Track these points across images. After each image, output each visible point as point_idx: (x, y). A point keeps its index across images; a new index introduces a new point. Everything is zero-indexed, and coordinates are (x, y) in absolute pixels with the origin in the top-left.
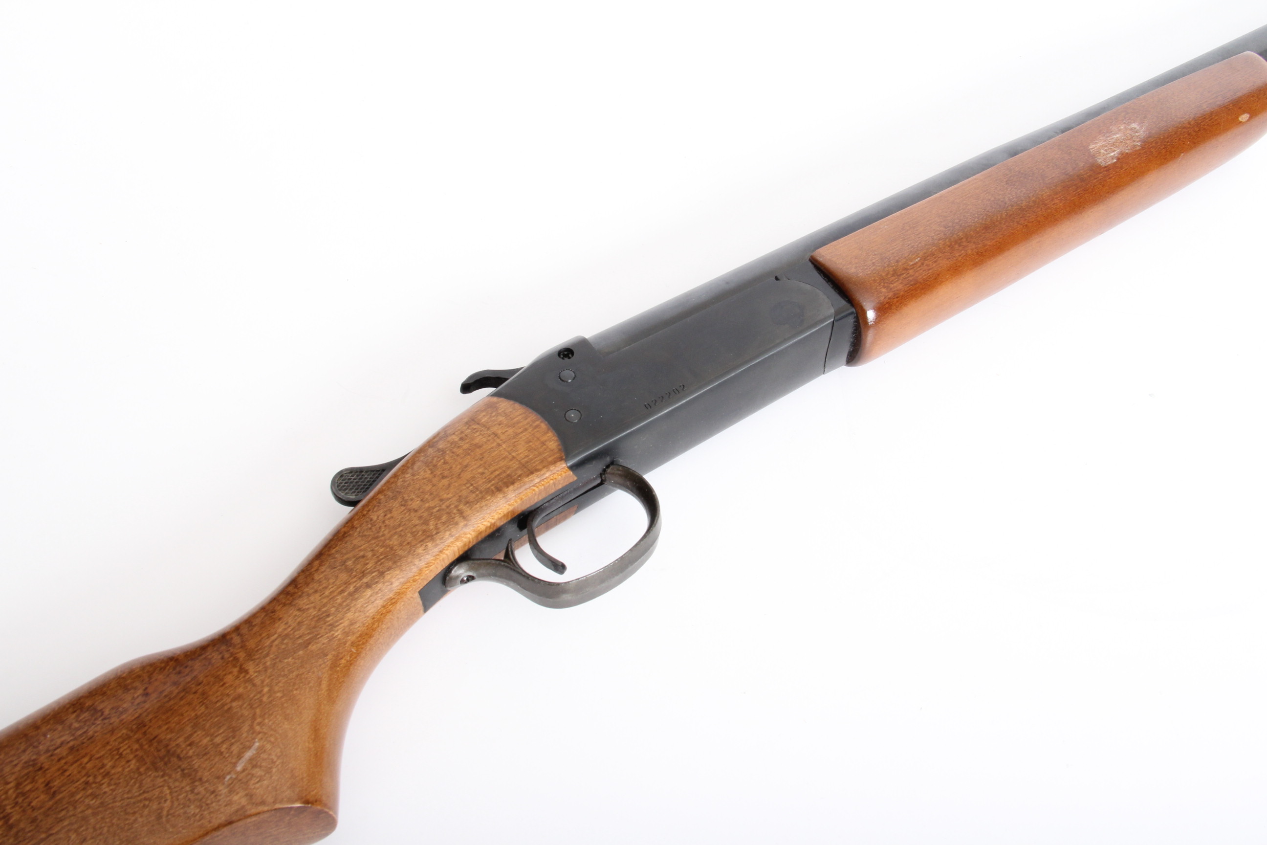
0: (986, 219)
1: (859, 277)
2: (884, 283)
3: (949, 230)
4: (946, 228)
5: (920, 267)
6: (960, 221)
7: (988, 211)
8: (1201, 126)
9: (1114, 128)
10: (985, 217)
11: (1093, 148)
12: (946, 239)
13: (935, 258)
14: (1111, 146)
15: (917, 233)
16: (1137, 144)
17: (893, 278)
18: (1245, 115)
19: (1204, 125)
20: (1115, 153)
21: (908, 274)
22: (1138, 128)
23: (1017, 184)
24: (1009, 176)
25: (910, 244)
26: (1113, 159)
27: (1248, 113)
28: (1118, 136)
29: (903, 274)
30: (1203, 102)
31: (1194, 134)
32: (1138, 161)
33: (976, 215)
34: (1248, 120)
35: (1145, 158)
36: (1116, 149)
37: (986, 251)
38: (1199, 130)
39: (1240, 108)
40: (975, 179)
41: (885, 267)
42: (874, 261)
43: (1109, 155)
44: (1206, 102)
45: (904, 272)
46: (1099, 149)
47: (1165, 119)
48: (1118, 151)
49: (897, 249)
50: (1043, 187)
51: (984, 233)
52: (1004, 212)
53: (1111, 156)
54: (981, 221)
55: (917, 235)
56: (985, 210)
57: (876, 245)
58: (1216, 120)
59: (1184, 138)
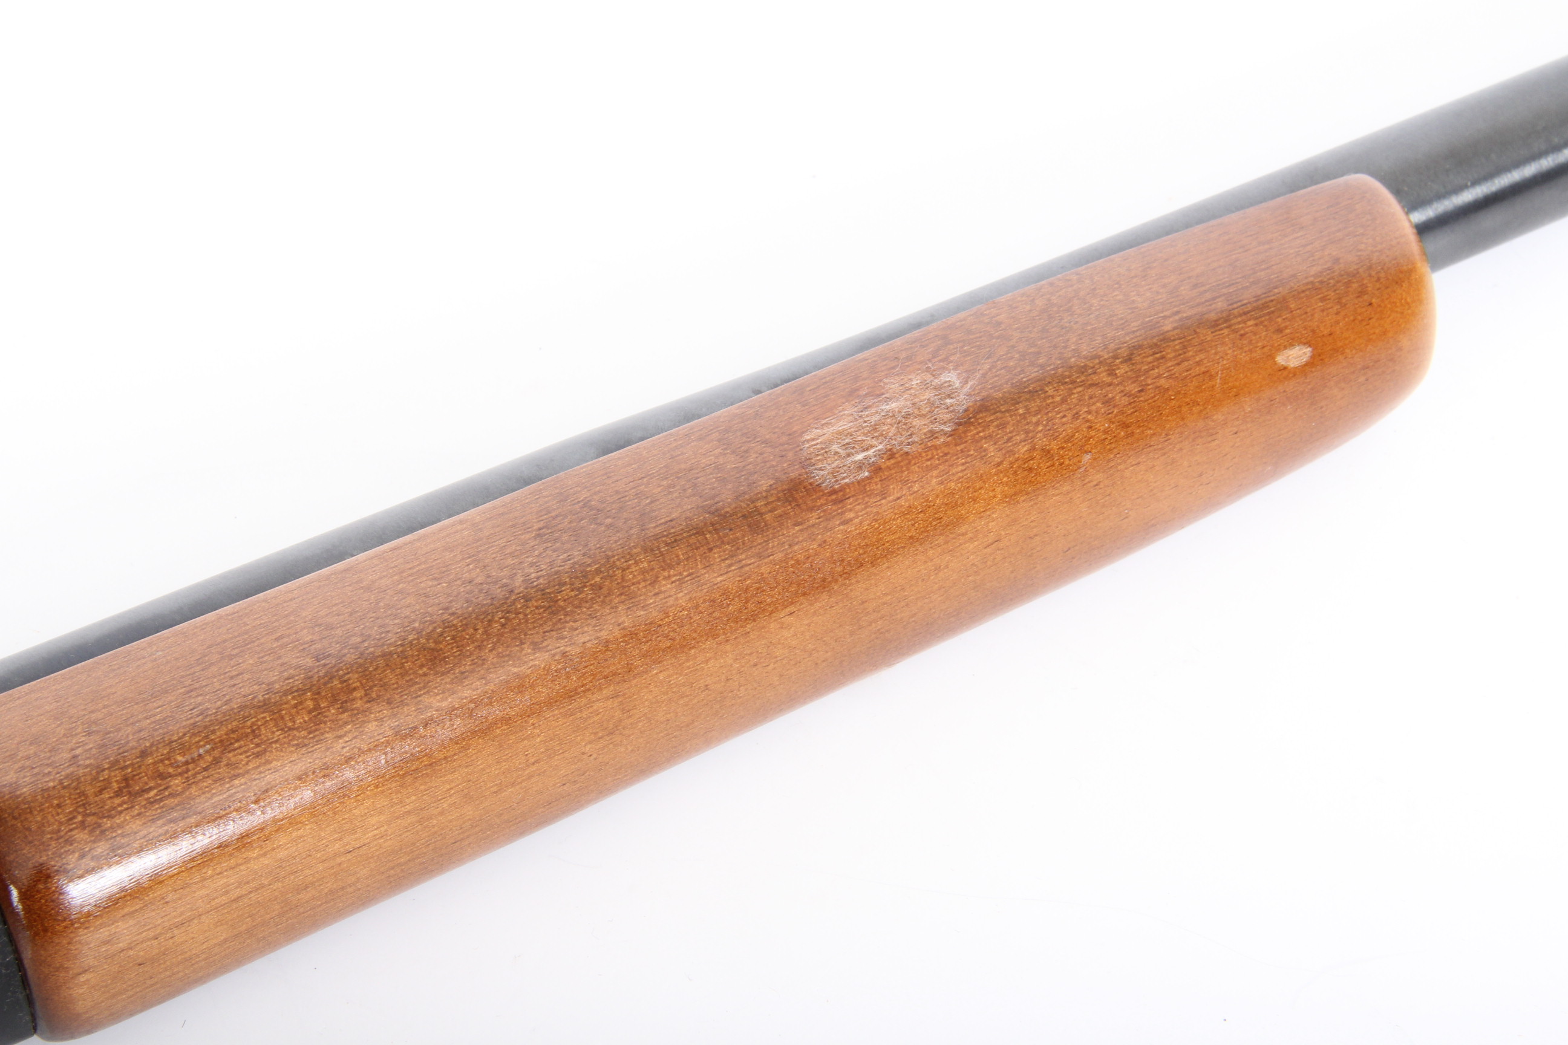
0: (441, 635)
1: (18, 797)
2: (85, 815)
3: (325, 665)
4: (318, 660)
5: (205, 769)
6: (364, 641)
7: (453, 614)
8: (1149, 381)
9: (893, 385)
10: (439, 630)
11: (813, 440)
12: (305, 692)
13: (258, 745)
14: (866, 435)
15: (234, 673)
16: (942, 427)
17: (117, 801)
18: (1297, 348)
19: (1159, 376)
20: (871, 452)
21: (166, 788)
22: (957, 384)
23: (565, 538)
24: (553, 514)
25: (200, 704)
26: (860, 468)
27: (1308, 344)
28: (894, 405)
29: (151, 789)
30: (1166, 313)
31: (1125, 400)
32: (936, 477)
33: (417, 625)
34: (1310, 364)
35: (961, 468)
36: (874, 442)
37: (426, 725)
38: (1140, 391)
39: (1280, 331)
40: (461, 522)
41: (104, 770)
42: (78, 751)
43: (850, 460)
44: (1178, 312)
45: (152, 784)
46: (831, 442)
47: (1041, 361)
48: (880, 447)
49: (158, 717)
50: (635, 547)
51: (425, 675)
52: (500, 614)
53: (855, 462)
54: (423, 641)
55: (232, 678)
56: (446, 609)
57: (105, 707)
58: (1199, 363)
59: (1089, 412)
